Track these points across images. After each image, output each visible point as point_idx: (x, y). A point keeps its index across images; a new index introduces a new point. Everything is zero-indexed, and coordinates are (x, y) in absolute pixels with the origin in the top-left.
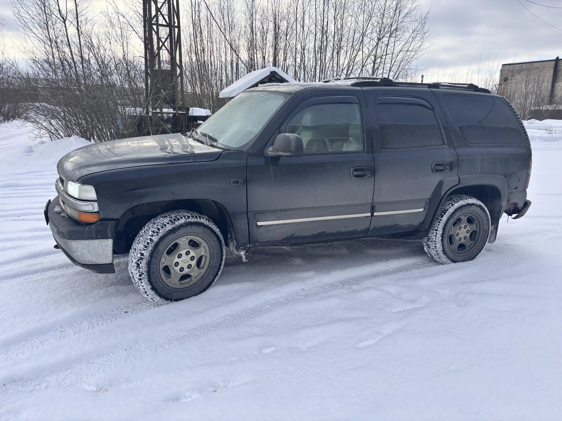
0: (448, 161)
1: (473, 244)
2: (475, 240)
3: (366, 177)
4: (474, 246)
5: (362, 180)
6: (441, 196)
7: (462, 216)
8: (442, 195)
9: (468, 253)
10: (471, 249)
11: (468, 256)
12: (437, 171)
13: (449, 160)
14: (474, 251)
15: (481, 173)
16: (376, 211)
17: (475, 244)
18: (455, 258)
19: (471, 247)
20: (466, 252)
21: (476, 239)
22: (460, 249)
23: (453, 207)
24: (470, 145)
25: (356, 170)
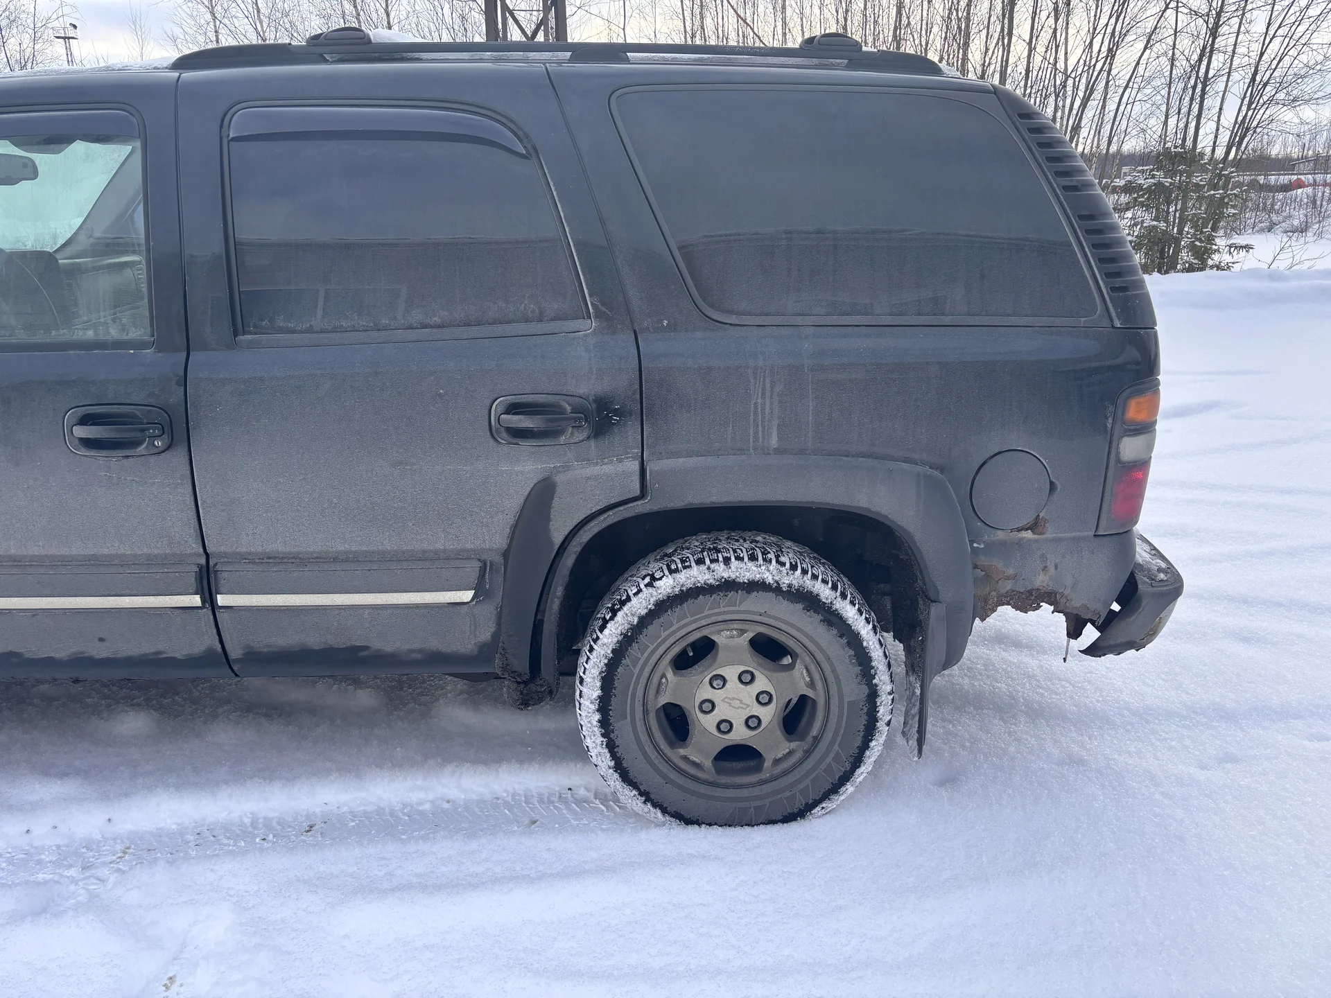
0: (583, 390)
1: (799, 755)
2: (809, 739)
3: (141, 449)
4: (801, 762)
5: (125, 461)
6: (551, 543)
7: (719, 632)
8: (558, 538)
9: (767, 788)
10: (785, 773)
11: (767, 801)
12: (519, 434)
13: (587, 387)
14: (801, 786)
15: (779, 451)
16: (222, 589)
17: (808, 753)
18: (690, 806)
19: (786, 765)
20: (762, 782)
21: (814, 732)
22: (727, 765)
23: (650, 590)
24: (733, 319)
25: (85, 420)
